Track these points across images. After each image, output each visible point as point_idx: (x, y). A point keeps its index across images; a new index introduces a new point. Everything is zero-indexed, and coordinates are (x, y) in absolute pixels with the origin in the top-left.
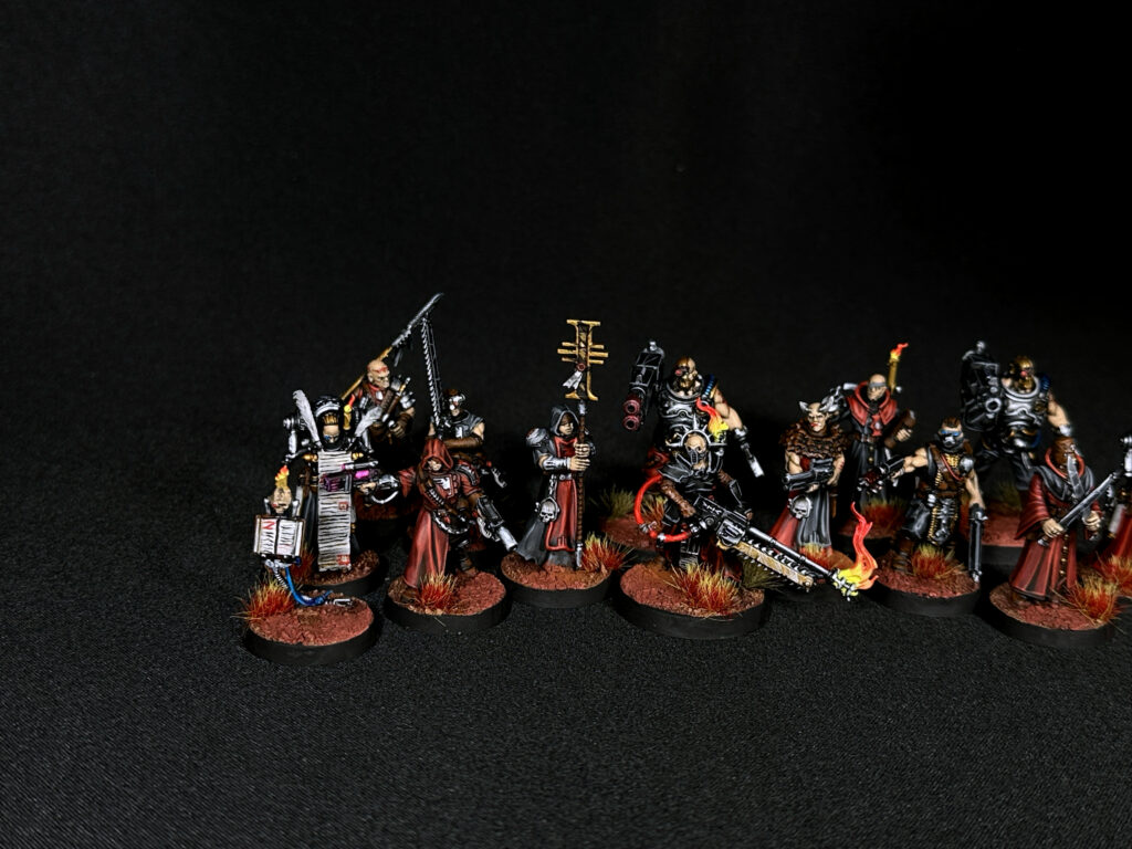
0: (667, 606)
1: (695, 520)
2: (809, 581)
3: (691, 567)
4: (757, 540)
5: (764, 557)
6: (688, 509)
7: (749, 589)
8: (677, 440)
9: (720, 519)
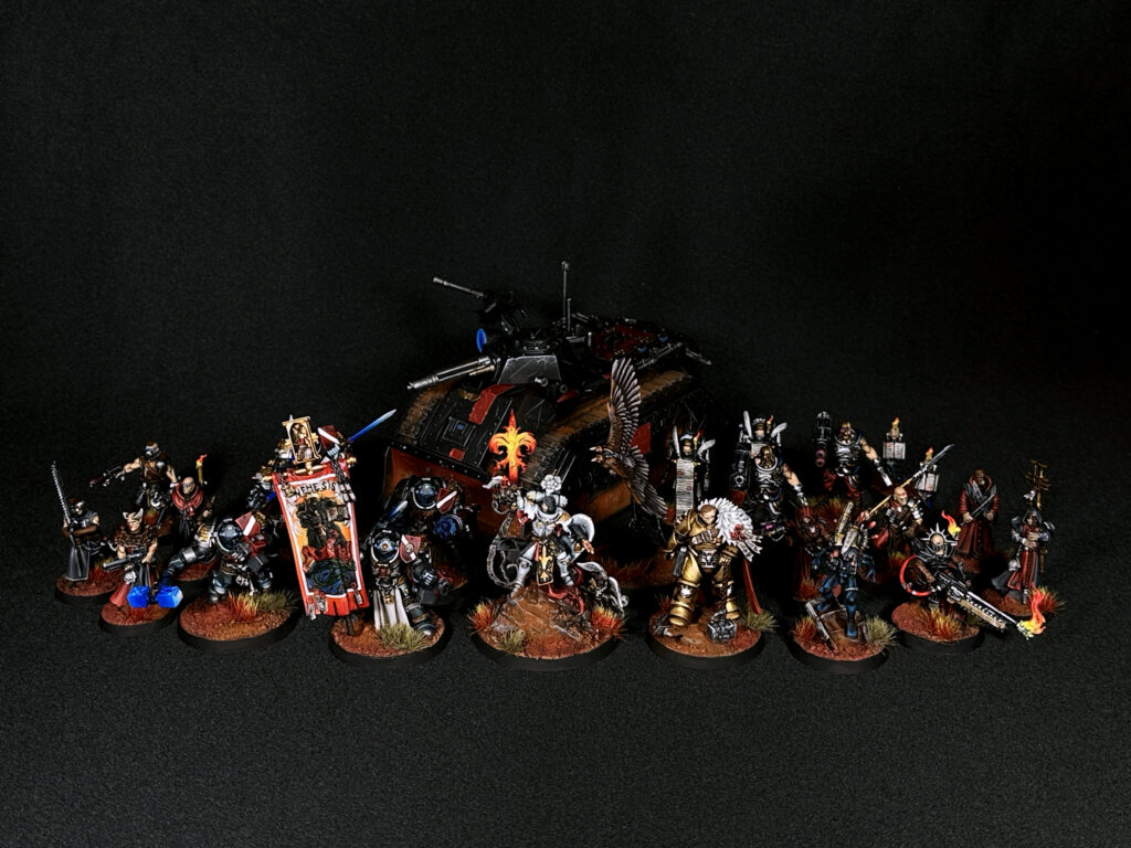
0: (916, 632)
1: (935, 585)
2: (1003, 626)
3: (935, 610)
6: (930, 578)
8: (927, 536)
9: (950, 585)
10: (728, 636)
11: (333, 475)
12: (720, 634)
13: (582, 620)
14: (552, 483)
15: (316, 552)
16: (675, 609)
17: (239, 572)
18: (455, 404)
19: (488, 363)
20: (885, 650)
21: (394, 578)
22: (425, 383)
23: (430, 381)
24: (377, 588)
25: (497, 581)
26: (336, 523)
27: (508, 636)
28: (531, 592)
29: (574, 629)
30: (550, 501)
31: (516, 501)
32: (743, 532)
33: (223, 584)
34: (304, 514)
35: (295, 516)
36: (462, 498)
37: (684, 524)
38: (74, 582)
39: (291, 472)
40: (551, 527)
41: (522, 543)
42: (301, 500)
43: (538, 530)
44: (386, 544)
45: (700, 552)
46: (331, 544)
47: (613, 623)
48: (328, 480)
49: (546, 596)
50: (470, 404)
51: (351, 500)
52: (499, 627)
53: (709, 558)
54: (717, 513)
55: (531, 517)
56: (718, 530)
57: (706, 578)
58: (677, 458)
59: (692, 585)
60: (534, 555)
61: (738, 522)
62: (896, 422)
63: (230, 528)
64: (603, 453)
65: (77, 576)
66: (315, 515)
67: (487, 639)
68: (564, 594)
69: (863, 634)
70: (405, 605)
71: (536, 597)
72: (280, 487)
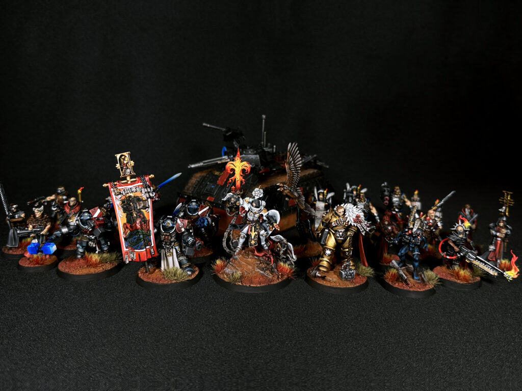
0: (449, 279)
1: (459, 253)
2: (496, 274)
3: (456, 268)
4: (479, 260)
5: (481, 265)
6: (457, 249)
7: (475, 276)
9: (467, 253)
10: (350, 277)
11: (142, 184)
12: (347, 276)
13: (272, 268)
14: (258, 192)
15: (131, 226)
16: (322, 263)
17: (90, 240)
18: (211, 178)
19: (227, 158)
20: (435, 286)
21: (172, 242)
22: (197, 165)
23: (199, 165)
24: (163, 248)
25: (228, 250)
26: (142, 210)
27: (233, 274)
28: (245, 253)
29: (268, 272)
30: (257, 202)
31: (239, 200)
32: (360, 219)
33: (83, 247)
34: (125, 205)
35: (120, 207)
36: (211, 211)
37: (327, 216)
38: (11, 248)
39: (118, 182)
40: (257, 216)
41: (241, 226)
42: (123, 198)
43: (250, 217)
44: (169, 223)
45: (336, 231)
46: (138, 222)
47: (288, 270)
48: (139, 186)
49: (254, 255)
50: (217, 177)
51: (150, 197)
52: (227, 270)
53: (341, 234)
54: (345, 210)
55: (247, 209)
56: (347, 218)
57: (339, 245)
58: (316, 201)
59: (331, 248)
60: (248, 231)
61: (357, 213)
62: (416, 192)
63: (86, 214)
64: (283, 187)
65: (12, 245)
66: (131, 205)
67: (221, 276)
68: (263, 254)
69: (422, 278)
70: (178, 258)
71: (248, 255)
72: (112, 189)
